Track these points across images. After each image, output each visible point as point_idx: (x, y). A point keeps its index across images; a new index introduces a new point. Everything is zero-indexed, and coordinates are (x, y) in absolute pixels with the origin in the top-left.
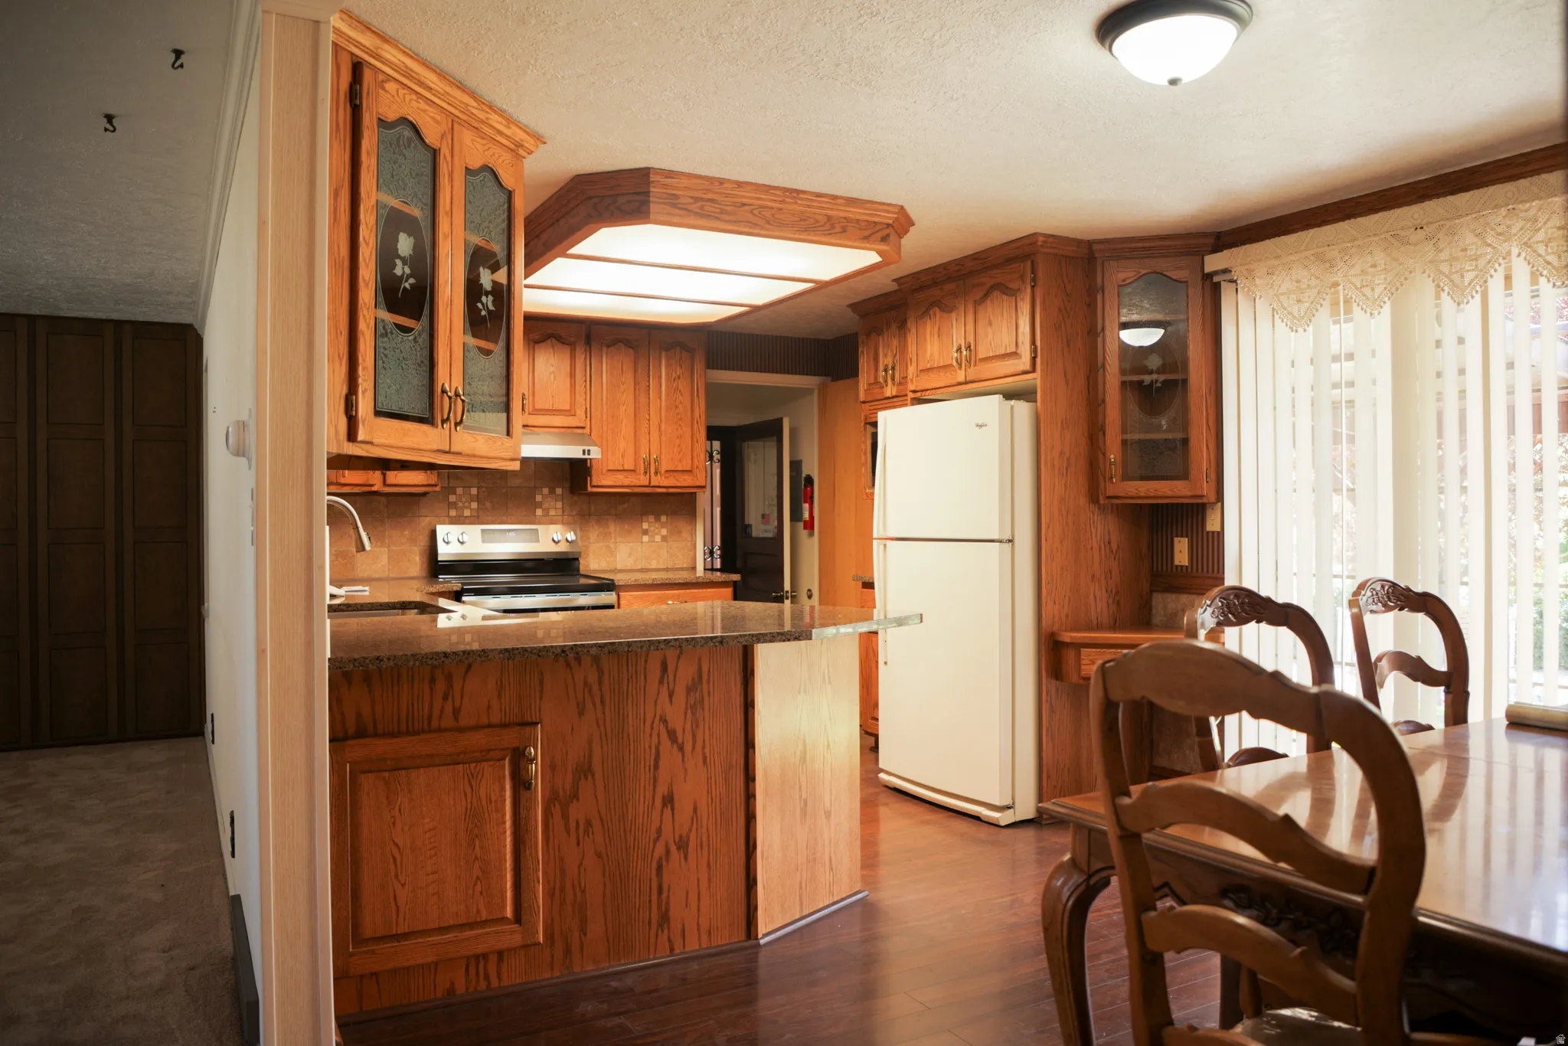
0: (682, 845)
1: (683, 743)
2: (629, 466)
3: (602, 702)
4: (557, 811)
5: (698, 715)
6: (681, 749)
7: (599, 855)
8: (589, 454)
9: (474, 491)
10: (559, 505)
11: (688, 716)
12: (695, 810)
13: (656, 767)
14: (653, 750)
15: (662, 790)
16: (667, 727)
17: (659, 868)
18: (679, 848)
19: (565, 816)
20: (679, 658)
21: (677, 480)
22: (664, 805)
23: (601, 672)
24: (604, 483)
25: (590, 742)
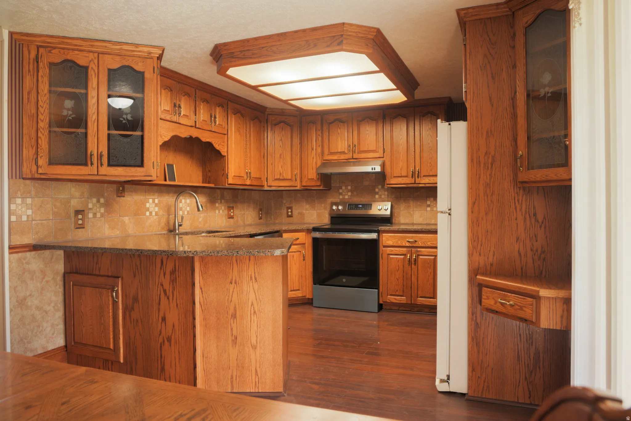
0: (169, 340)
1: (169, 296)
2: (404, 173)
3: (141, 273)
4: (127, 313)
5: (174, 285)
6: (168, 298)
7: (141, 335)
8: (375, 170)
9: (349, 188)
10: (386, 193)
11: (171, 285)
12: (174, 326)
13: (159, 304)
14: (158, 296)
15: (161, 314)
16: (163, 288)
17: (161, 347)
18: (168, 341)
19: (130, 316)
20: (167, 259)
21: (430, 180)
22: (162, 321)
23: (141, 261)
24: (392, 182)
25: (137, 289)
